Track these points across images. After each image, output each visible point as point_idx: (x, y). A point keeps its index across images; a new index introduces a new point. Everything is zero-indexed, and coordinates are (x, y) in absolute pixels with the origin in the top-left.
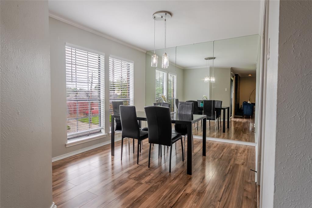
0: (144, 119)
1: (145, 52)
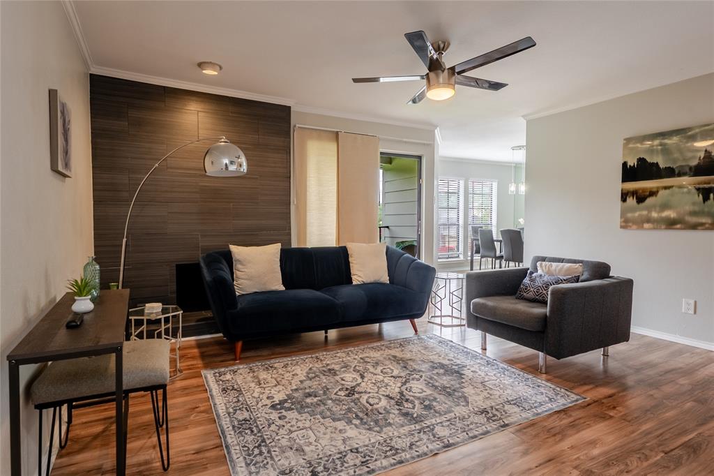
1: (514, 165)
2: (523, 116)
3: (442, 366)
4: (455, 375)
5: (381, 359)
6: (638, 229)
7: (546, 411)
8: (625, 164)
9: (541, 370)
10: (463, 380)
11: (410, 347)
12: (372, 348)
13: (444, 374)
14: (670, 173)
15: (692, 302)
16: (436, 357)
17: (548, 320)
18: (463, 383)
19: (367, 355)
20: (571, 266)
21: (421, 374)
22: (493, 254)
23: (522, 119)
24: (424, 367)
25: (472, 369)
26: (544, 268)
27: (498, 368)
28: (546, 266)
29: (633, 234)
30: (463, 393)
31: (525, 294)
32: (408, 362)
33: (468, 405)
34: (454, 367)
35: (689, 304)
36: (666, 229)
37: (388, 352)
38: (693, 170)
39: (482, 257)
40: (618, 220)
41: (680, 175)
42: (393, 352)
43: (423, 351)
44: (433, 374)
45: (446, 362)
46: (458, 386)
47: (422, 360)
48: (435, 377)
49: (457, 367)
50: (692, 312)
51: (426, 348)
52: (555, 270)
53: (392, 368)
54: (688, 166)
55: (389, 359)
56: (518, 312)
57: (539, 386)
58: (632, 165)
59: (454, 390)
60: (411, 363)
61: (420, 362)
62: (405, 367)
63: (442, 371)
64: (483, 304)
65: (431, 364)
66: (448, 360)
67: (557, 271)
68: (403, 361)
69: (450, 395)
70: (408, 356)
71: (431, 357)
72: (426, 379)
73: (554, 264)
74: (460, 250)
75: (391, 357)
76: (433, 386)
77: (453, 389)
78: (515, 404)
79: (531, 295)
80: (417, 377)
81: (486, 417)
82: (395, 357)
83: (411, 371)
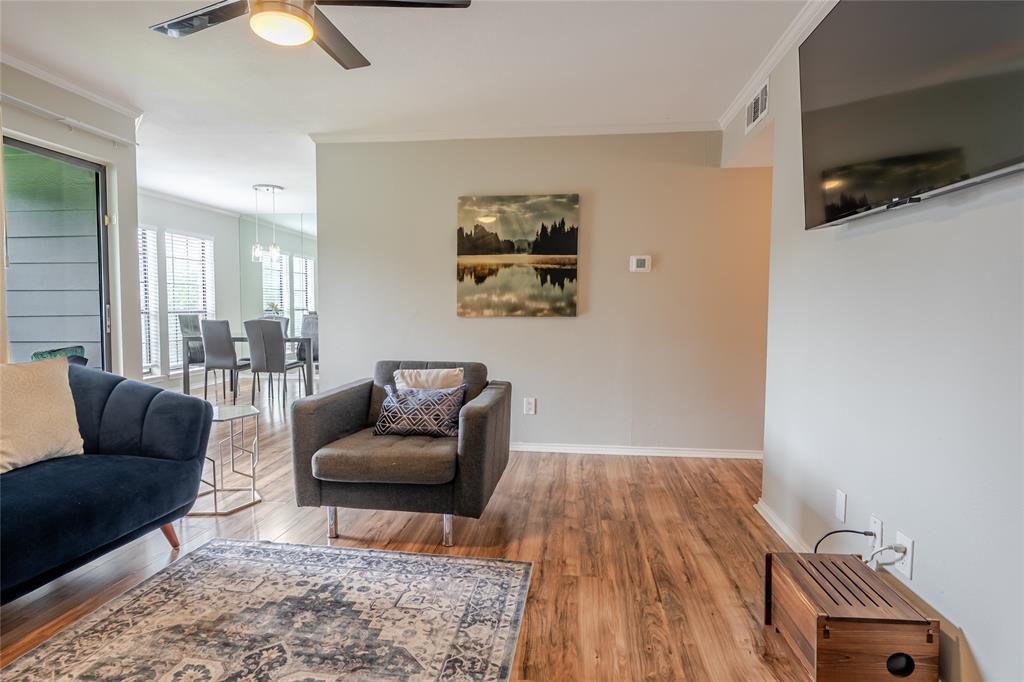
0: (242, 340)
1: (238, 216)
2: (313, 136)
3: (301, 604)
4: (339, 611)
5: (146, 650)
6: (477, 317)
7: (518, 610)
8: (460, 231)
9: (447, 542)
10: (363, 616)
11: (194, 589)
12: (94, 630)
13: (319, 621)
14: (510, 247)
15: (532, 400)
16: (270, 589)
17: (460, 460)
18: (367, 622)
19: (96, 658)
20: (448, 373)
21: (275, 642)
22: (229, 363)
23: (309, 139)
24: (266, 622)
25: (357, 585)
26: (408, 379)
27: (391, 566)
28: (410, 375)
29: (473, 323)
30: (388, 643)
31: (393, 426)
32: (222, 626)
33: (419, 666)
34: (322, 596)
35: (529, 404)
36: (507, 316)
37: (147, 625)
38: (532, 246)
39: (208, 369)
40: (454, 306)
41: (520, 251)
42: (165, 618)
43: (230, 587)
44: (297, 630)
45: (298, 592)
46: (365, 634)
47: (248, 610)
48: (310, 636)
49: (326, 594)
50: (533, 412)
51: (232, 577)
52: (427, 381)
53: (196, 662)
54: (526, 240)
55: (167, 640)
56: (412, 459)
57: (469, 571)
58: (469, 233)
59: (368, 647)
60: (233, 628)
61: (248, 616)
62: (227, 645)
63: (309, 616)
64: (340, 457)
65: (274, 610)
66: (298, 584)
67: (430, 381)
68: (208, 631)
69: (371, 661)
70: (208, 612)
71: (259, 593)
72: (296, 650)
73: (423, 372)
74: (153, 359)
75: (168, 635)
76: (324, 659)
77: (363, 644)
78: (474, 621)
79: (404, 424)
80: (275, 654)
81: (465, 672)
82: (177, 629)
83: (250, 648)
